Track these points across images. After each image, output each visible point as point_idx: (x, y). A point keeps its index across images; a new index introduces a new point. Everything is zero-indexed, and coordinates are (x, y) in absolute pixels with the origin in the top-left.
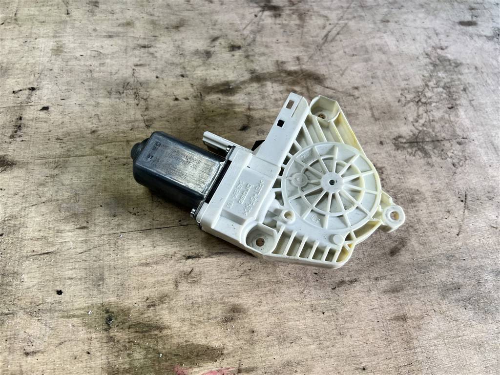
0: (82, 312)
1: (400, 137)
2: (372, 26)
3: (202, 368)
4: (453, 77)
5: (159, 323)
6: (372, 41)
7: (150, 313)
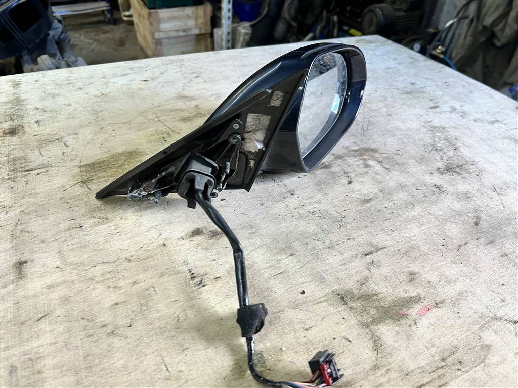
0: (324, 298)
1: (439, 168)
2: (383, 119)
3: (415, 308)
4: (445, 134)
5: (374, 292)
6: (390, 126)
7: (364, 288)
